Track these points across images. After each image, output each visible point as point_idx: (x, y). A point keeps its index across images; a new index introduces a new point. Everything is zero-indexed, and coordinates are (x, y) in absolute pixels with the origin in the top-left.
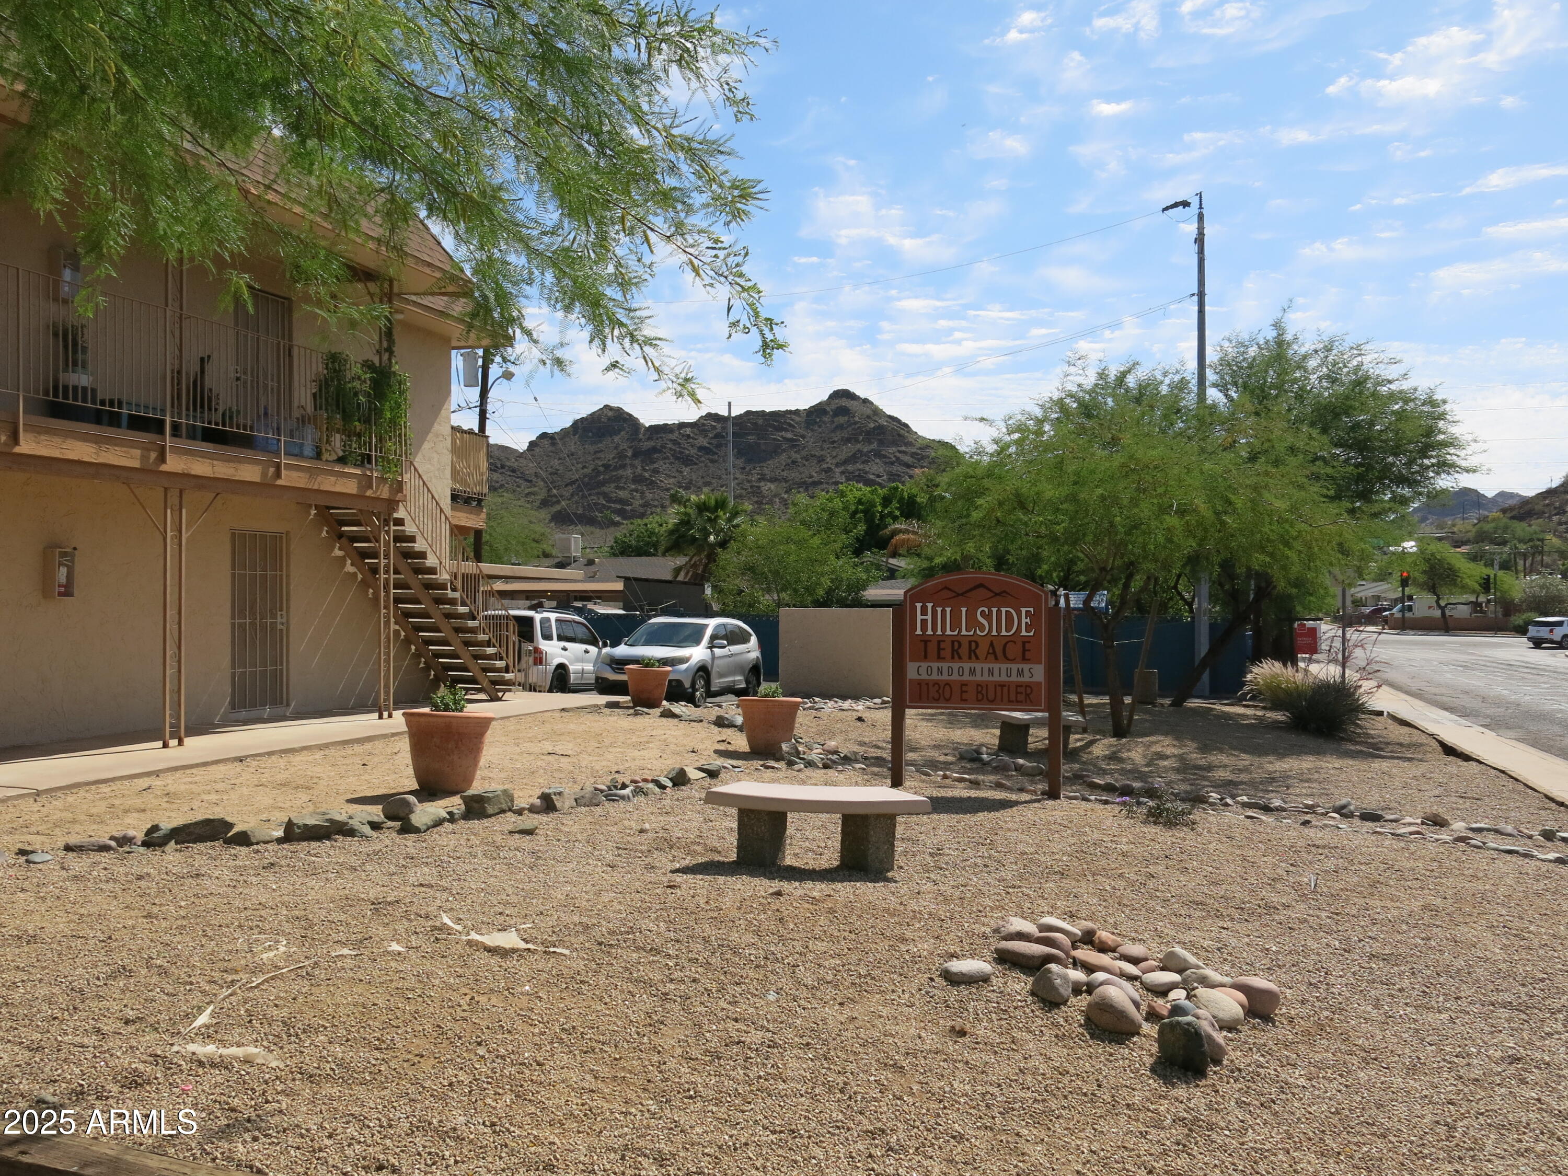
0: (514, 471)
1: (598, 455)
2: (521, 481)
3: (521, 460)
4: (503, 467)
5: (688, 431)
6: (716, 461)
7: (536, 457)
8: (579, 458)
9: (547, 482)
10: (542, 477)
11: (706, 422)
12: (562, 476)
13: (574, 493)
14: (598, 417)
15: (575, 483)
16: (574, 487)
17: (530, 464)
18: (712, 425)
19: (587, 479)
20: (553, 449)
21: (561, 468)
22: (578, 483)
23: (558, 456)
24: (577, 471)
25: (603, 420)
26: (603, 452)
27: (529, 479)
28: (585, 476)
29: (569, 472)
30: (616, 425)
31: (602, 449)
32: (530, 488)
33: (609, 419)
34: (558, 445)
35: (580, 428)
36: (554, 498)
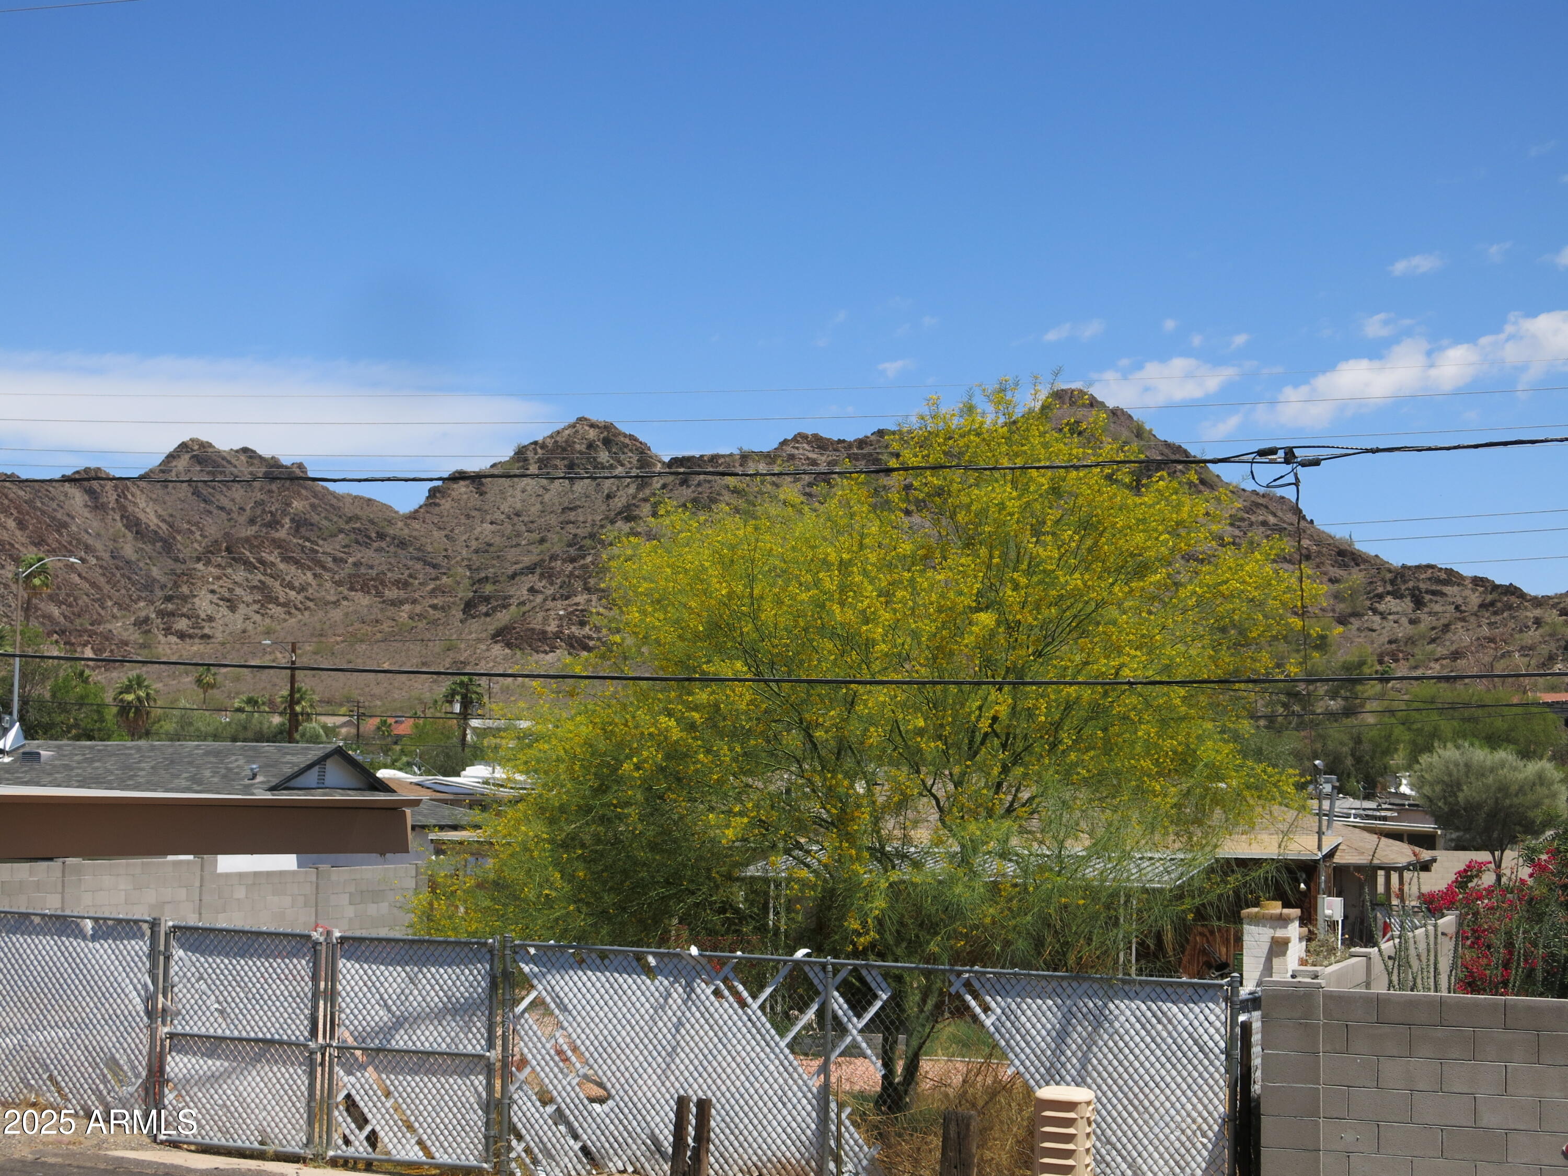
0: (402, 544)
1: (572, 516)
2: (419, 566)
3: (416, 525)
4: (381, 536)
5: (762, 467)
7: (444, 519)
8: (532, 522)
9: (469, 567)
10: (458, 559)
11: (796, 452)
12: (498, 557)
13: (532, 590)
14: (566, 442)
15: (531, 569)
16: (532, 580)
17: (435, 533)
18: (808, 458)
19: (559, 562)
20: (479, 503)
21: (497, 540)
22: (538, 571)
23: (488, 517)
24: (530, 548)
25: (578, 447)
26: (580, 510)
27: (434, 561)
28: (553, 558)
29: (513, 550)
30: (604, 456)
31: (578, 503)
32: (437, 579)
33: (590, 446)
34: (488, 496)
35: (532, 461)
36: (492, 601)
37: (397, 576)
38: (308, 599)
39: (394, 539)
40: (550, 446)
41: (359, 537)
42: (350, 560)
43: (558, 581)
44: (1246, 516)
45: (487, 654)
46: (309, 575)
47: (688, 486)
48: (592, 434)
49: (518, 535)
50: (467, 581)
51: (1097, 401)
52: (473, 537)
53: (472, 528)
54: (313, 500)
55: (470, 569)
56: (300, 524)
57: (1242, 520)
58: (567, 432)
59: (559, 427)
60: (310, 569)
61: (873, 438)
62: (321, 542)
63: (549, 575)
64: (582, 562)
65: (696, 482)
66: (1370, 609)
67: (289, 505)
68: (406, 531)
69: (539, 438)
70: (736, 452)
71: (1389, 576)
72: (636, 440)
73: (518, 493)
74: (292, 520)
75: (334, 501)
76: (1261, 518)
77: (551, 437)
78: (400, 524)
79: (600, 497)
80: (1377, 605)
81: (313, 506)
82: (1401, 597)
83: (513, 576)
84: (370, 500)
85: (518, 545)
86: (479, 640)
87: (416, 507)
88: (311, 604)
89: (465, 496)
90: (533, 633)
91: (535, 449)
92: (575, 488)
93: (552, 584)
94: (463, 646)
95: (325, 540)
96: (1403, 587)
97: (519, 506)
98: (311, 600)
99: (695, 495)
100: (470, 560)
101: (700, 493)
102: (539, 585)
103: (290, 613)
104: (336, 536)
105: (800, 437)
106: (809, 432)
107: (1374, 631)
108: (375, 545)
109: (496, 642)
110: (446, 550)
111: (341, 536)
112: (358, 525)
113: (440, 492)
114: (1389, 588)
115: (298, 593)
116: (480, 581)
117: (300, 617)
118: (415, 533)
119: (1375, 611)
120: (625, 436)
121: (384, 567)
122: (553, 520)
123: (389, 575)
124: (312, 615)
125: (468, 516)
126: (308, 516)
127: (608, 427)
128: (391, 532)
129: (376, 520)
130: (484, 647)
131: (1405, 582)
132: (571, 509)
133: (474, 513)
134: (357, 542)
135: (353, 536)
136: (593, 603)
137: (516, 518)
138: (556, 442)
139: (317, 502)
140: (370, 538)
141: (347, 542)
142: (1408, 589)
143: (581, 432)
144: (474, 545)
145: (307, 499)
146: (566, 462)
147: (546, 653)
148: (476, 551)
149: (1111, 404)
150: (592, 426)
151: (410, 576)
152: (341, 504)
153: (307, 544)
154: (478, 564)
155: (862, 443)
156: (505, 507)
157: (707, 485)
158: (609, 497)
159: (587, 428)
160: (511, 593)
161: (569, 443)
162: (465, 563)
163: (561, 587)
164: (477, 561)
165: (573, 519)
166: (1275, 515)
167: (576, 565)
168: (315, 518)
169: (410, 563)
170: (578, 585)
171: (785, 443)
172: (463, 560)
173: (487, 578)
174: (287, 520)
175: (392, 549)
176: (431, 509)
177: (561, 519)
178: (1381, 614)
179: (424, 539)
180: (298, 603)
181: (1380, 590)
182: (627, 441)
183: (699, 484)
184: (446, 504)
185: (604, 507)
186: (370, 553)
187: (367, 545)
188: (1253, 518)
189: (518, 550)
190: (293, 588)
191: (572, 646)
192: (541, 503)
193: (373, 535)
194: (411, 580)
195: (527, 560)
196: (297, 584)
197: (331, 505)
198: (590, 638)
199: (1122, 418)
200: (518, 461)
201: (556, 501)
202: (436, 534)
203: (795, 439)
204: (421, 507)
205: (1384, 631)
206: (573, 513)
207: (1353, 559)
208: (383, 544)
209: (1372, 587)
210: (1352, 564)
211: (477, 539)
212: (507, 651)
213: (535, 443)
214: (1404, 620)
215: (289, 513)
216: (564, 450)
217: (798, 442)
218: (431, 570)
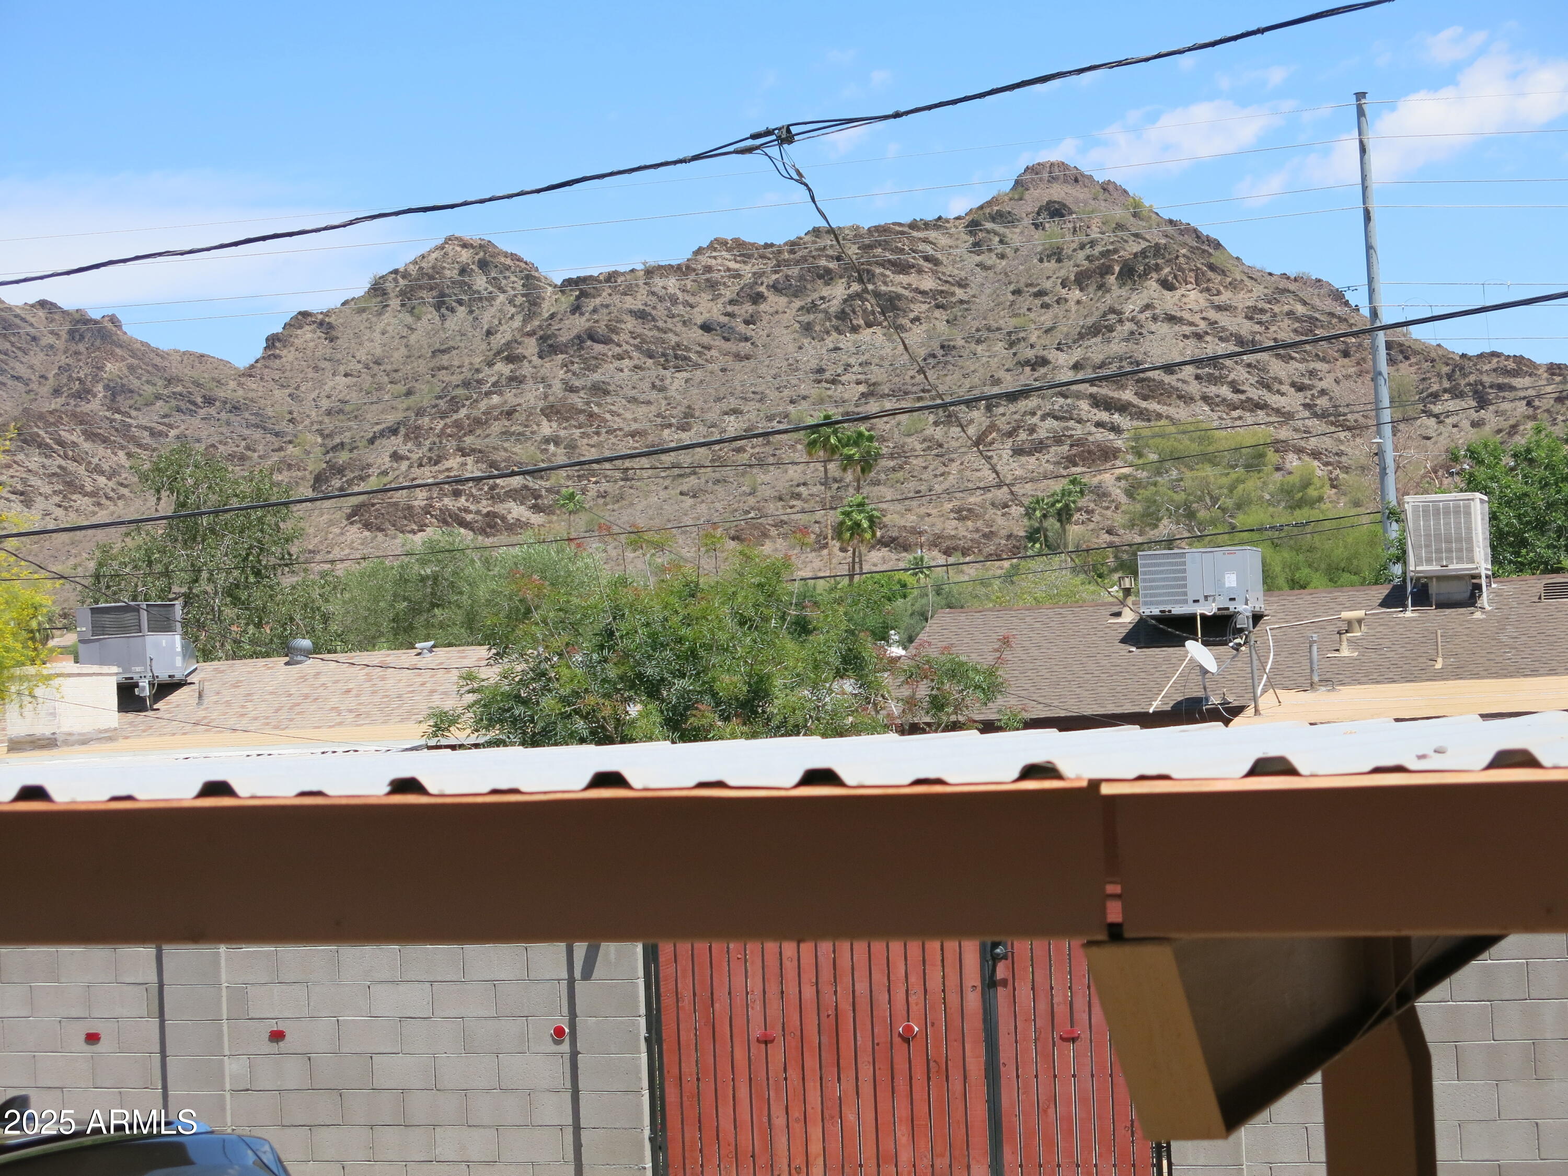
0: (236, 409)
1: (444, 360)
2: (257, 434)
3: (251, 383)
4: (209, 401)
5: (672, 284)
6: (747, 357)
7: (288, 374)
8: (396, 371)
9: (320, 432)
10: (307, 422)
11: (714, 262)
12: (356, 417)
13: (396, 457)
14: (433, 268)
15: (394, 431)
16: (396, 443)
17: (276, 392)
18: (729, 270)
19: (427, 419)
20: (329, 351)
21: (354, 397)
22: (402, 431)
23: (342, 369)
24: (394, 403)
25: (448, 273)
26: (454, 352)
27: (277, 428)
28: (420, 413)
29: (375, 407)
30: (480, 282)
31: (451, 343)
32: (281, 449)
33: (463, 271)
34: (339, 342)
35: (392, 295)
36: (347, 472)
37: (230, 449)
38: (122, 485)
39: (225, 403)
40: (413, 270)
41: (181, 403)
42: (173, 433)
43: (427, 442)
44: (1267, 306)
45: (342, 539)
46: (121, 454)
47: (582, 314)
48: (465, 256)
49: (380, 388)
50: (318, 450)
51: (1083, 175)
52: (323, 394)
53: (322, 383)
54: (131, 361)
55: (322, 435)
56: (115, 391)
57: (1262, 311)
58: (434, 256)
59: (424, 250)
60: (122, 448)
61: (807, 238)
62: (134, 413)
63: (415, 434)
64: (455, 417)
65: (591, 308)
66: (1424, 412)
67: (101, 368)
68: (240, 392)
69: (400, 266)
70: (639, 267)
71: (1446, 369)
72: (520, 260)
73: (377, 335)
74: (107, 387)
75: (158, 360)
76: (1286, 308)
77: (415, 262)
78: (232, 384)
79: (479, 334)
80: (1432, 406)
81: (131, 368)
82: (1460, 395)
83: (372, 441)
84: (202, 356)
85: (379, 401)
86: (331, 523)
87: (252, 361)
88: (125, 491)
89: (312, 344)
90: (397, 510)
91: (395, 280)
92: (447, 324)
93: (419, 445)
94: (312, 530)
95: (138, 409)
96: (1463, 382)
97: (378, 351)
98: (126, 486)
99: (590, 324)
100: (321, 423)
101: (597, 321)
102: (403, 450)
103: (99, 504)
104: (152, 404)
105: (719, 244)
106: (729, 236)
107: (1428, 438)
108: (202, 412)
109: (352, 523)
110: (290, 413)
111: (160, 403)
112: (179, 389)
113: (279, 340)
114: (1446, 384)
115: (109, 479)
116: (334, 448)
117: (112, 508)
118: (251, 395)
119: (1430, 414)
120: (506, 255)
121: (214, 439)
122: (422, 366)
123: (221, 448)
124: (127, 505)
125: (316, 369)
126: (125, 381)
127: (484, 246)
128: (222, 394)
129: (202, 381)
130: (337, 531)
131: (1465, 376)
132: (443, 352)
133: (325, 365)
134: (179, 410)
135: (174, 403)
136: (469, 467)
137: (376, 367)
138: (421, 268)
139: (135, 362)
140: (194, 404)
141: (166, 410)
142: (1469, 384)
143: (451, 254)
144: (325, 404)
145: (123, 359)
146: (435, 293)
147: (414, 532)
148: (329, 413)
149: (1100, 177)
150: (465, 246)
151: (248, 448)
152: (166, 364)
153: (117, 416)
154: (331, 427)
155: (793, 245)
156: (362, 355)
157: (605, 311)
158: (489, 333)
159: (459, 249)
160: (370, 461)
161: (437, 270)
162: (315, 427)
163: (430, 450)
164: (329, 424)
165: (446, 364)
166: (1305, 303)
167: (448, 421)
168: (135, 383)
169: (247, 432)
170: (451, 445)
171: (699, 251)
172: (312, 423)
173: (342, 444)
174: (100, 388)
175: (224, 415)
176: (270, 363)
177: (431, 365)
178: (1436, 416)
179: (263, 401)
180: (108, 491)
181: (1435, 387)
182: (508, 262)
183: (595, 311)
184: (288, 355)
185: (484, 346)
186: (196, 422)
187: (192, 413)
188: (1276, 309)
189: (380, 407)
190: (102, 473)
191: (445, 523)
192: (407, 346)
193: (199, 400)
194: (249, 453)
195: (391, 419)
196: (106, 467)
197: (155, 366)
198: (467, 510)
199: (1115, 195)
200: (376, 296)
201: (424, 343)
202: (278, 393)
203: (711, 247)
204: (257, 362)
205: (1441, 438)
206: (446, 357)
207: (1402, 352)
208: (212, 411)
209: (1426, 384)
210: (1401, 357)
211: (328, 397)
212: (367, 533)
213: (396, 272)
214: (1466, 424)
215: (101, 379)
216: (431, 278)
217: (715, 250)
218: (274, 439)
